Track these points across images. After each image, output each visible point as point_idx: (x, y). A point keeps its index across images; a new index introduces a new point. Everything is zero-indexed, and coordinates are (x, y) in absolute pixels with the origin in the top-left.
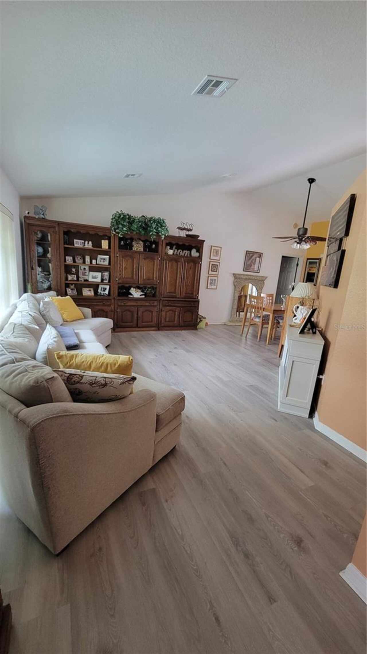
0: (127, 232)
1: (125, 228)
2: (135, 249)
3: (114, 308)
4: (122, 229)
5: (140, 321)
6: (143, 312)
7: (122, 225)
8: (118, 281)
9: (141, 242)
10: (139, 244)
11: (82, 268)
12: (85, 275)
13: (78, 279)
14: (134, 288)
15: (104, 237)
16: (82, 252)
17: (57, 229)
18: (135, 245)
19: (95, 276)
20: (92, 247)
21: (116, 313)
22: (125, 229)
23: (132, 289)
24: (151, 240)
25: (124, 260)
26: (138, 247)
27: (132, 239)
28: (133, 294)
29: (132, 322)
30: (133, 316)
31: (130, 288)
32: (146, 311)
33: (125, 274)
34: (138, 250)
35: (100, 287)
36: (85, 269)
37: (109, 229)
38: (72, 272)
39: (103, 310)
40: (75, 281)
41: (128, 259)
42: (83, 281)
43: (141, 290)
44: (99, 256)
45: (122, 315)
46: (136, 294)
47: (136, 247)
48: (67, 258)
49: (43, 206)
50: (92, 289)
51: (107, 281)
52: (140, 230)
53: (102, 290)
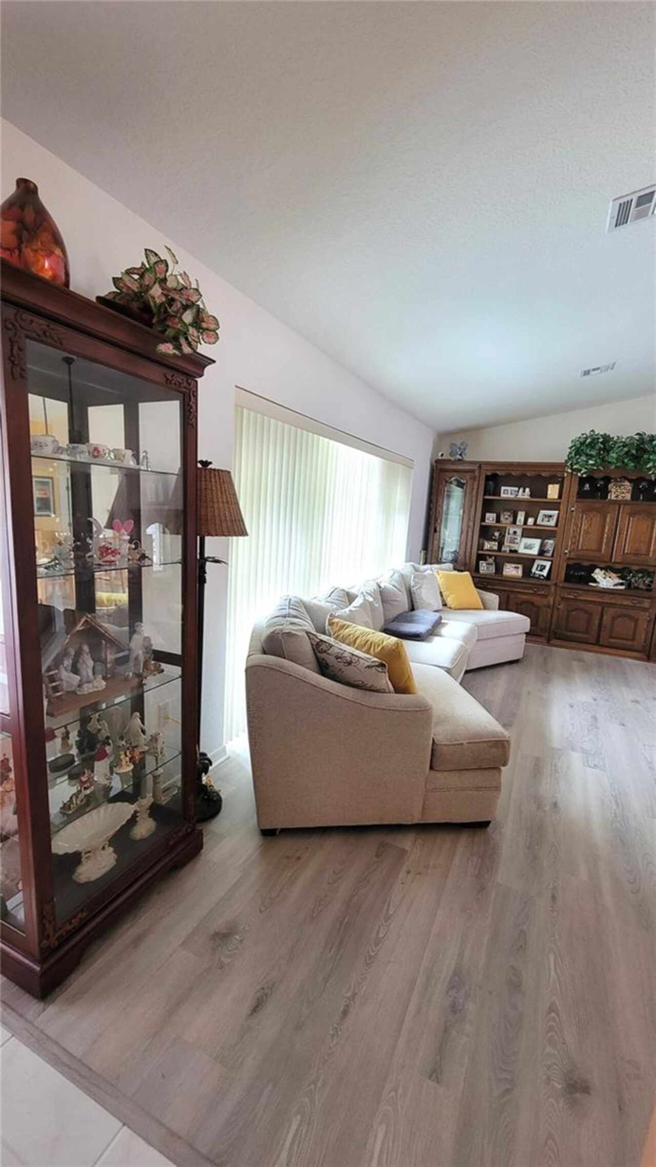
0: (595, 468)
1: (592, 460)
2: (612, 496)
3: (554, 601)
4: (585, 463)
5: (604, 635)
6: (614, 619)
7: (587, 455)
8: (568, 556)
9: (627, 483)
10: (623, 487)
11: (511, 532)
12: (514, 543)
13: (499, 549)
14: (602, 569)
15: (553, 480)
16: (513, 507)
17: (477, 473)
18: (613, 490)
19: (531, 544)
20: (529, 497)
21: (556, 612)
22: (591, 462)
23: (597, 571)
24: (649, 478)
25: (584, 516)
26: (620, 492)
27: (607, 480)
28: (598, 580)
29: (587, 632)
30: (589, 622)
31: (592, 568)
32: (625, 616)
33: (583, 541)
34: (620, 498)
35: (537, 562)
36: (515, 533)
37: (562, 466)
38: (494, 538)
39: (532, 604)
40: (494, 551)
41: (594, 516)
42: (508, 551)
43: (619, 575)
44: (543, 512)
45: (568, 616)
46: (605, 580)
47: (615, 493)
48: (488, 515)
49: (462, 444)
50: (520, 566)
51: (550, 554)
52: (626, 461)
53: (539, 569)
